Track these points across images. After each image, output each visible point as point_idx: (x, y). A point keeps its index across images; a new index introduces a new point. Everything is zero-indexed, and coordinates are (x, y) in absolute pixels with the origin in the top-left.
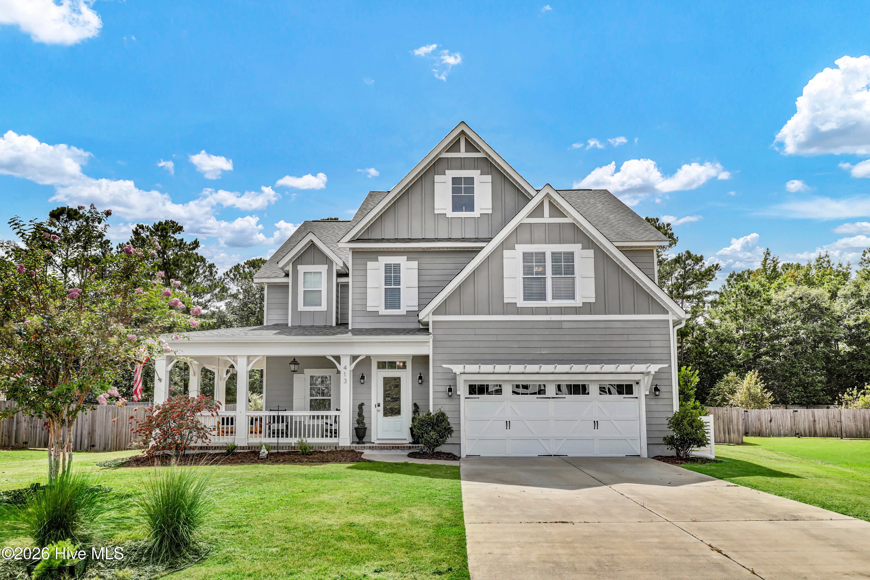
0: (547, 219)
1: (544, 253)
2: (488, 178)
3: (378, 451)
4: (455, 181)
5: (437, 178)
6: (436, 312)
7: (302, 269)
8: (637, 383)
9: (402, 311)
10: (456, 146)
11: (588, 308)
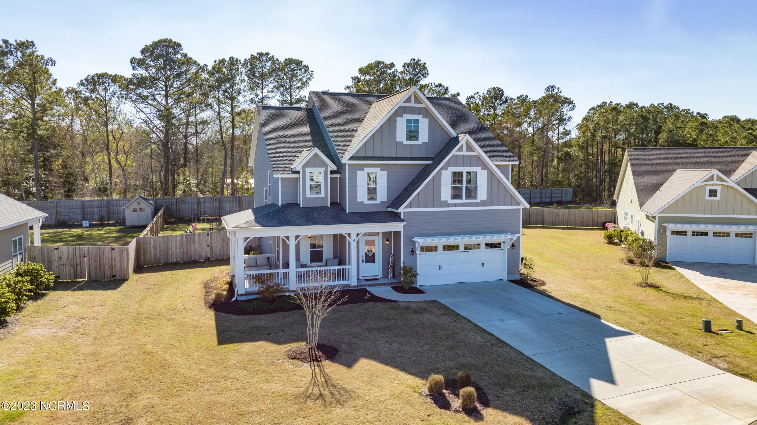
0: (465, 152)
1: (462, 173)
2: (427, 120)
4: (409, 121)
6: (406, 207)
7: (309, 170)
8: (503, 243)
9: (378, 202)
10: (408, 100)
11: (483, 203)
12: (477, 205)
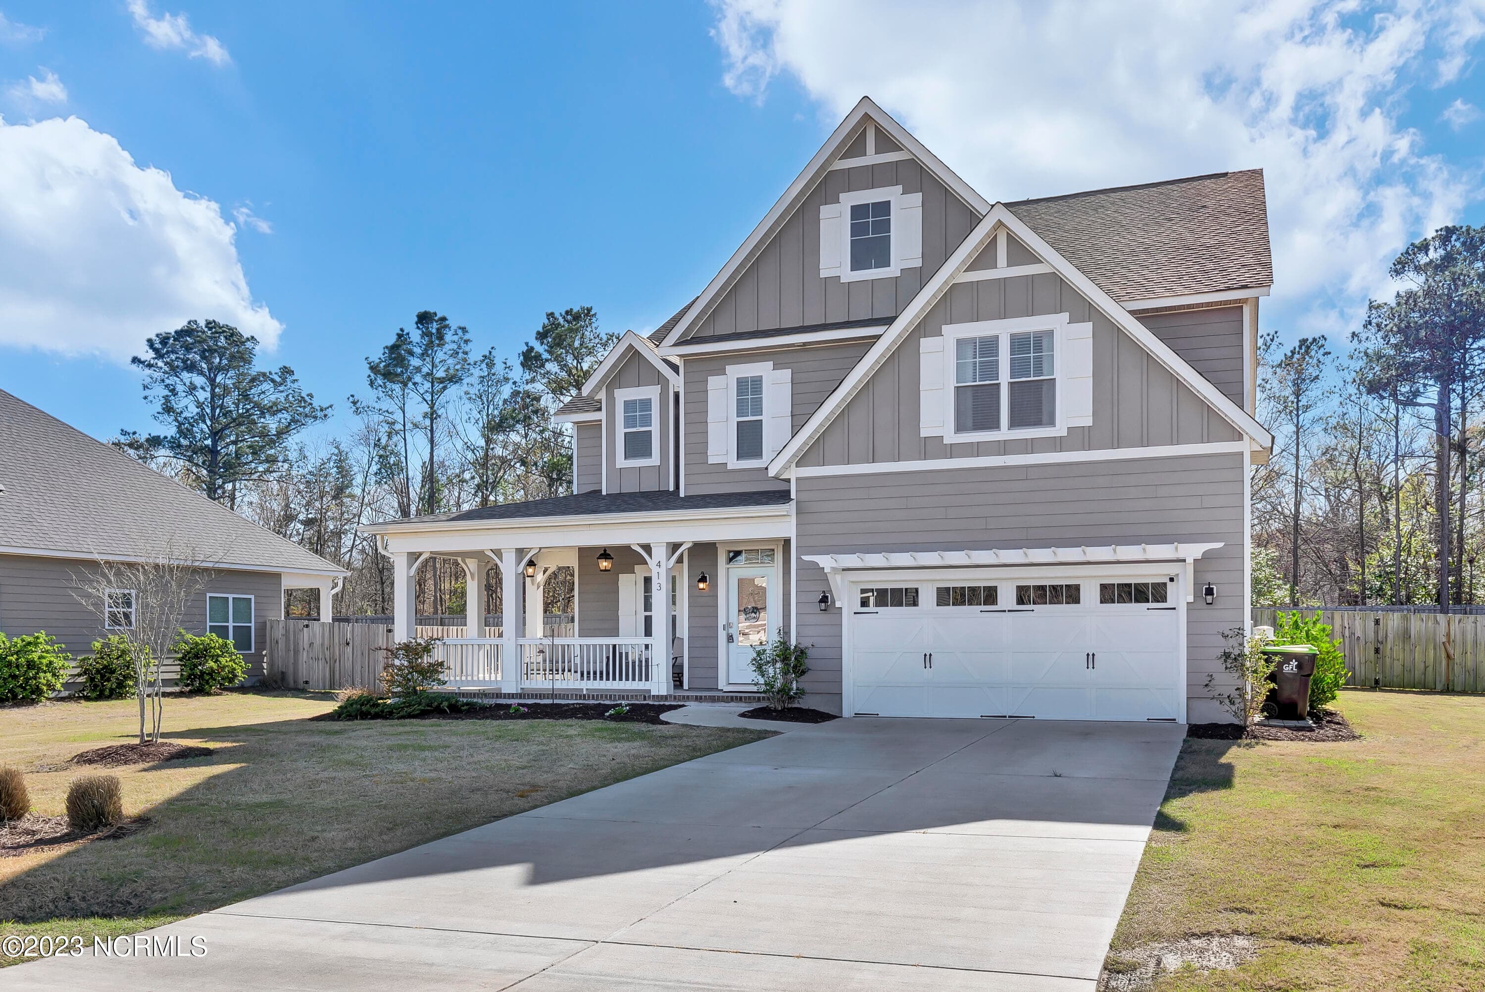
0: (1003, 270)
1: (996, 338)
2: (917, 199)
3: (710, 704)
4: (858, 211)
5: (824, 209)
6: (802, 460)
7: (623, 395)
8: (1172, 580)
9: (763, 460)
10: (857, 148)
11: (1080, 439)
12: (1057, 444)
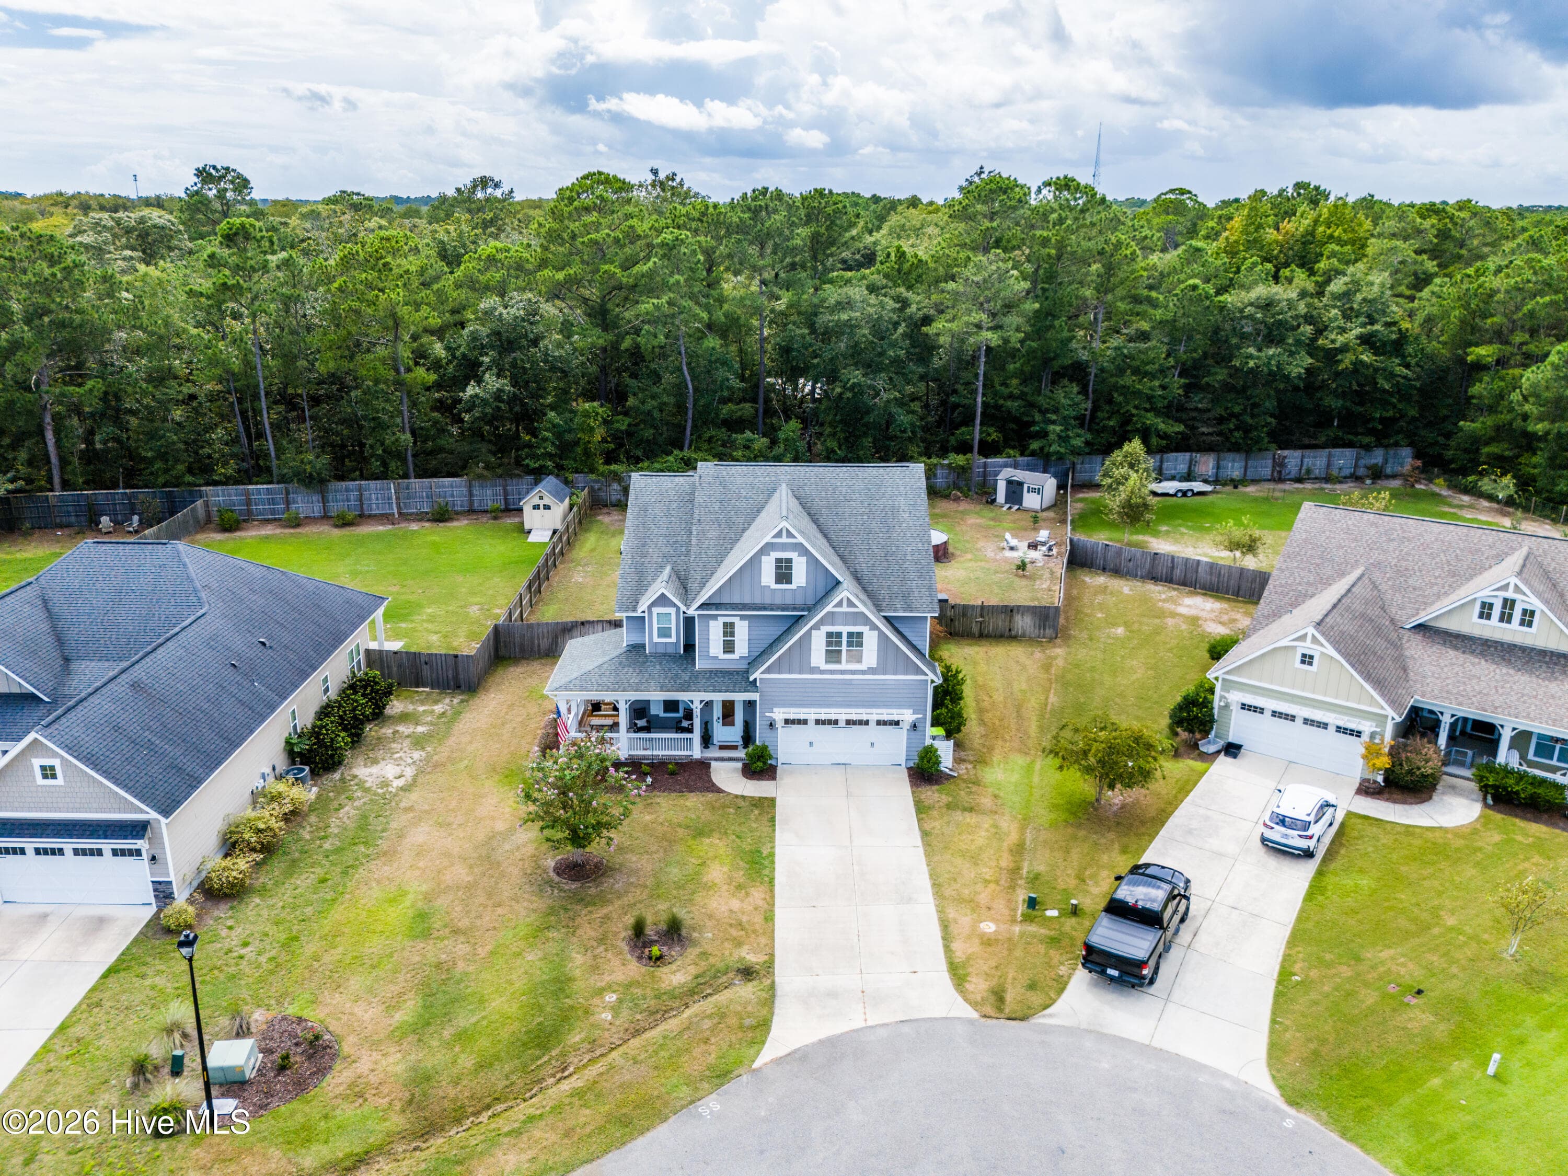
0: (845, 609)
1: (841, 632)
2: (804, 559)
4: (778, 561)
5: (764, 559)
6: (761, 673)
7: (656, 610)
8: (903, 721)
9: (736, 656)
10: (779, 534)
11: (871, 671)
12: (863, 672)
